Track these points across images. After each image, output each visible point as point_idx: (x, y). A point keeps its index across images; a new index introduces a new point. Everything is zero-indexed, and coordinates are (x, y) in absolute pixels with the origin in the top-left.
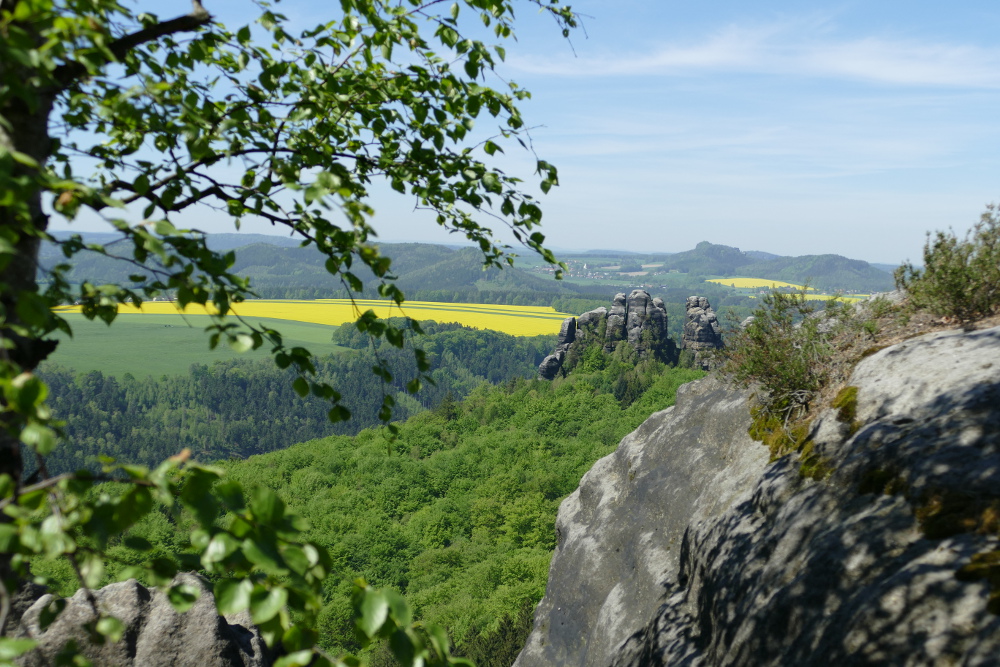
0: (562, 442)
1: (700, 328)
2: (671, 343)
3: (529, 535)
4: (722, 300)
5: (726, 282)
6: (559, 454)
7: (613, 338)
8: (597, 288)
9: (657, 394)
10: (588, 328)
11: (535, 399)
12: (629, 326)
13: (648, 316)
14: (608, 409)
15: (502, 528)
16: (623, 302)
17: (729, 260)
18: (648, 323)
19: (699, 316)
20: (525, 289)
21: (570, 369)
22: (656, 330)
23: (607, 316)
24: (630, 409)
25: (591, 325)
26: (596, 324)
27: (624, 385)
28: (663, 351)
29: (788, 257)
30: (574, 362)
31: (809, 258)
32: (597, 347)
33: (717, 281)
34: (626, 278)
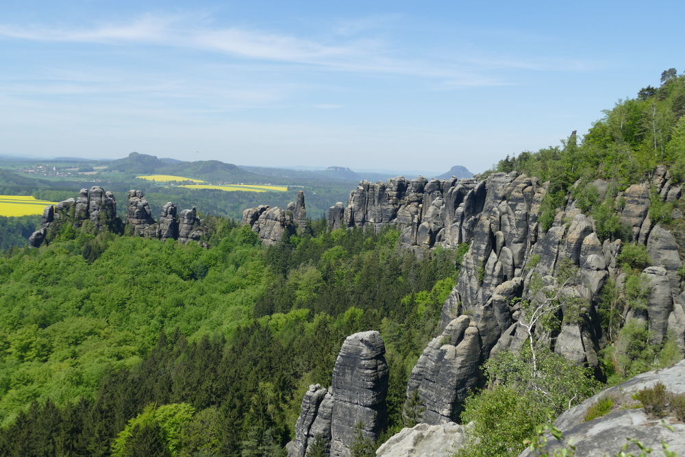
0: (49, 289)
1: (137, 210)
2: (119, 221)
3: (28, 353)
4: (147, 190)
5: (149, 178)
6: (47, 298)
7: (80, 218)
8: (63, 183)
9: (112, 254)
10: (63, 212)
11: (28, 261)
12: (91, 210)
13: (103, 203)
14: (79, 265)
15: (9, 351)
16: (86, 195)
17: (151, 164)
18: (103, 208)
19: (137, 202)
20: (12, 184)
21: (51, 240)
22: (109, 212)
23: (75, 204)
24: (93, 264)
25: (64, 210)
26: (68, 209)
27: (89, 249)
28: (114, 225)
29: (187, 162)
30: (54, 235)
31: (201, 162)
32: (69, 224)
33: (143, 177)
34: (83, 176)
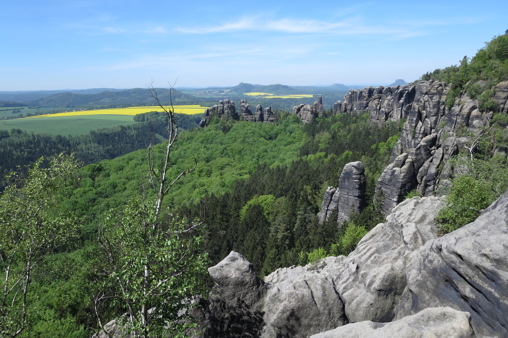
0: (209, 145)
1: (245, 109)
2: (237, 114)
3: (203, 173)
5: (249, 94)
6: (208, 149)
7: (220, 114)
8: (211, 98)
9: (235, 129)
10: (212, 112)
11: (199, 134)
12: (224, 110)
13: (230, 107)
14: (221, 135)
15: (194, 172)
16: (222, 103)
17: (249, 88)
18: (230, 109)
19: (244, 105)
20: (190, 100)
21: (208, 124)
22: (232, 111)
23: (218, 107)
24: (227, 134)
25: (213, 110)
26: (215, 110)
27: (225, 127)
28: (235, 116)
29: (266, 86)
30: (209, 122)
31: (272, 86)
32: (216, 117)
33: (246, 94)
34: (220, 95)
